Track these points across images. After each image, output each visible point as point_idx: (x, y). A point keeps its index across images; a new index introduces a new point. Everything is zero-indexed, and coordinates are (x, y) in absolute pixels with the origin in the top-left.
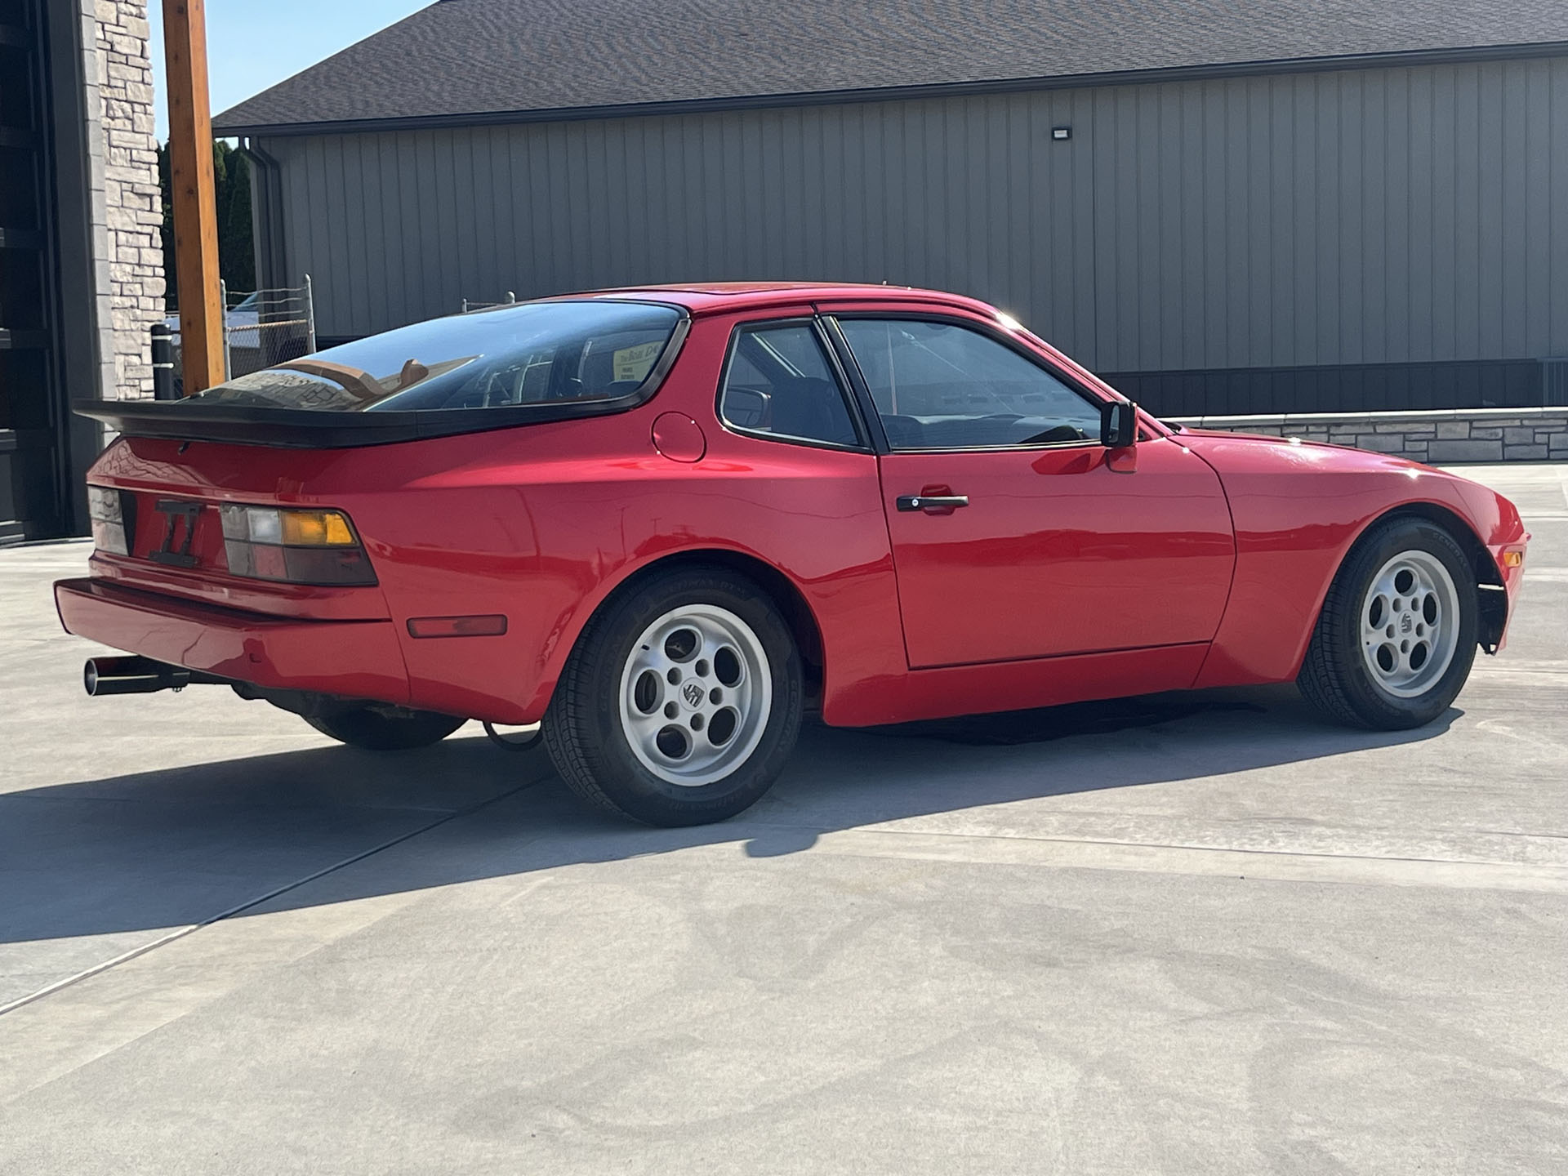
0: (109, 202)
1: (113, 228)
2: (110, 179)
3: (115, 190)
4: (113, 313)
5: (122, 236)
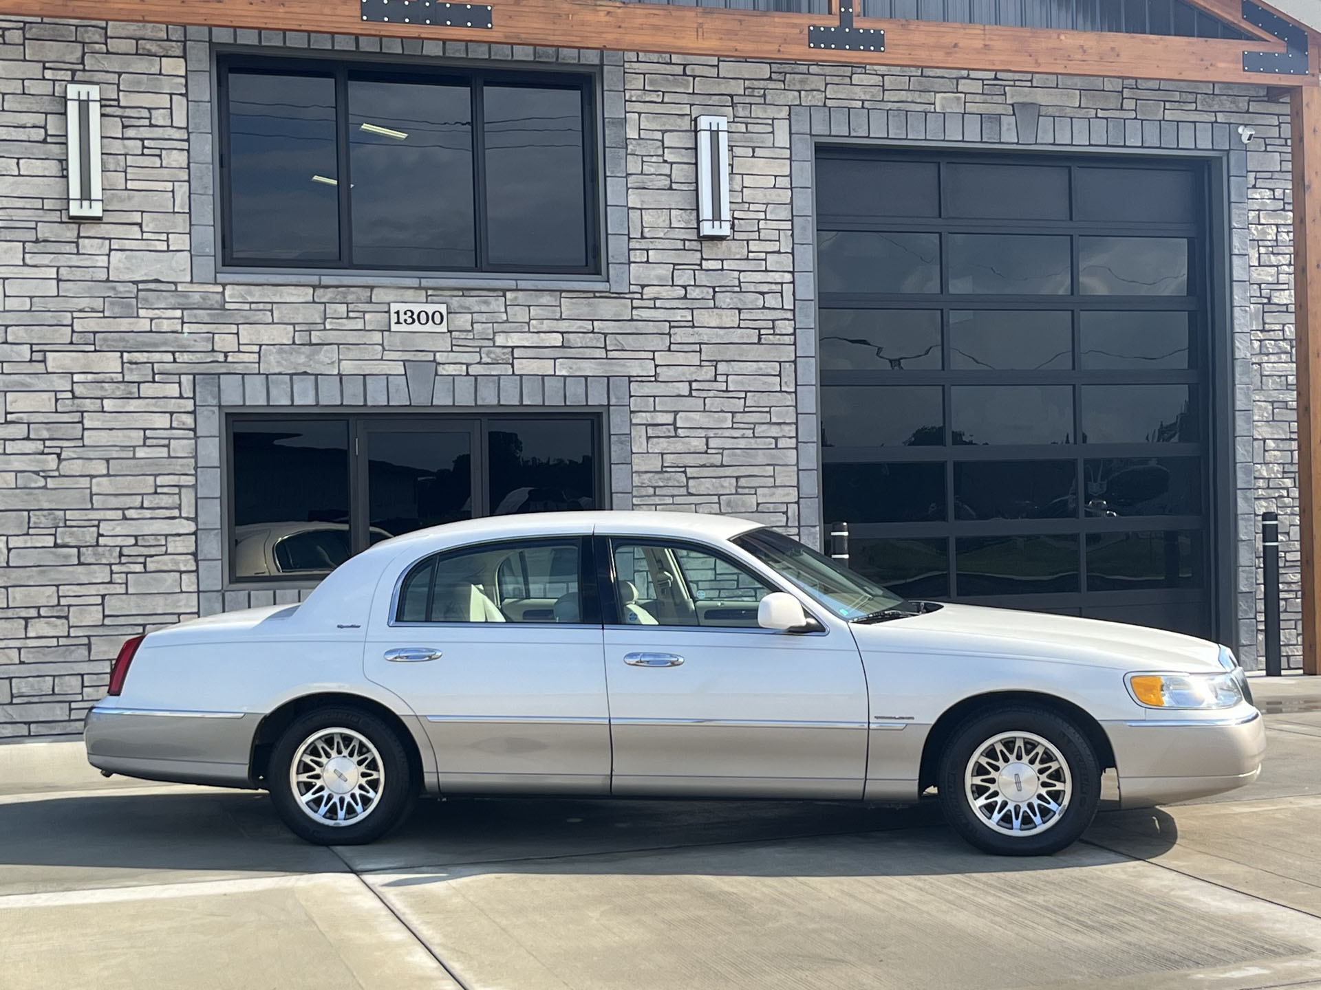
0: (1256, 418)
1: (1260, 437)
2: (1259, 401)
3: (1266, 408)
4: (1257, 502)
5: (1271, 444)
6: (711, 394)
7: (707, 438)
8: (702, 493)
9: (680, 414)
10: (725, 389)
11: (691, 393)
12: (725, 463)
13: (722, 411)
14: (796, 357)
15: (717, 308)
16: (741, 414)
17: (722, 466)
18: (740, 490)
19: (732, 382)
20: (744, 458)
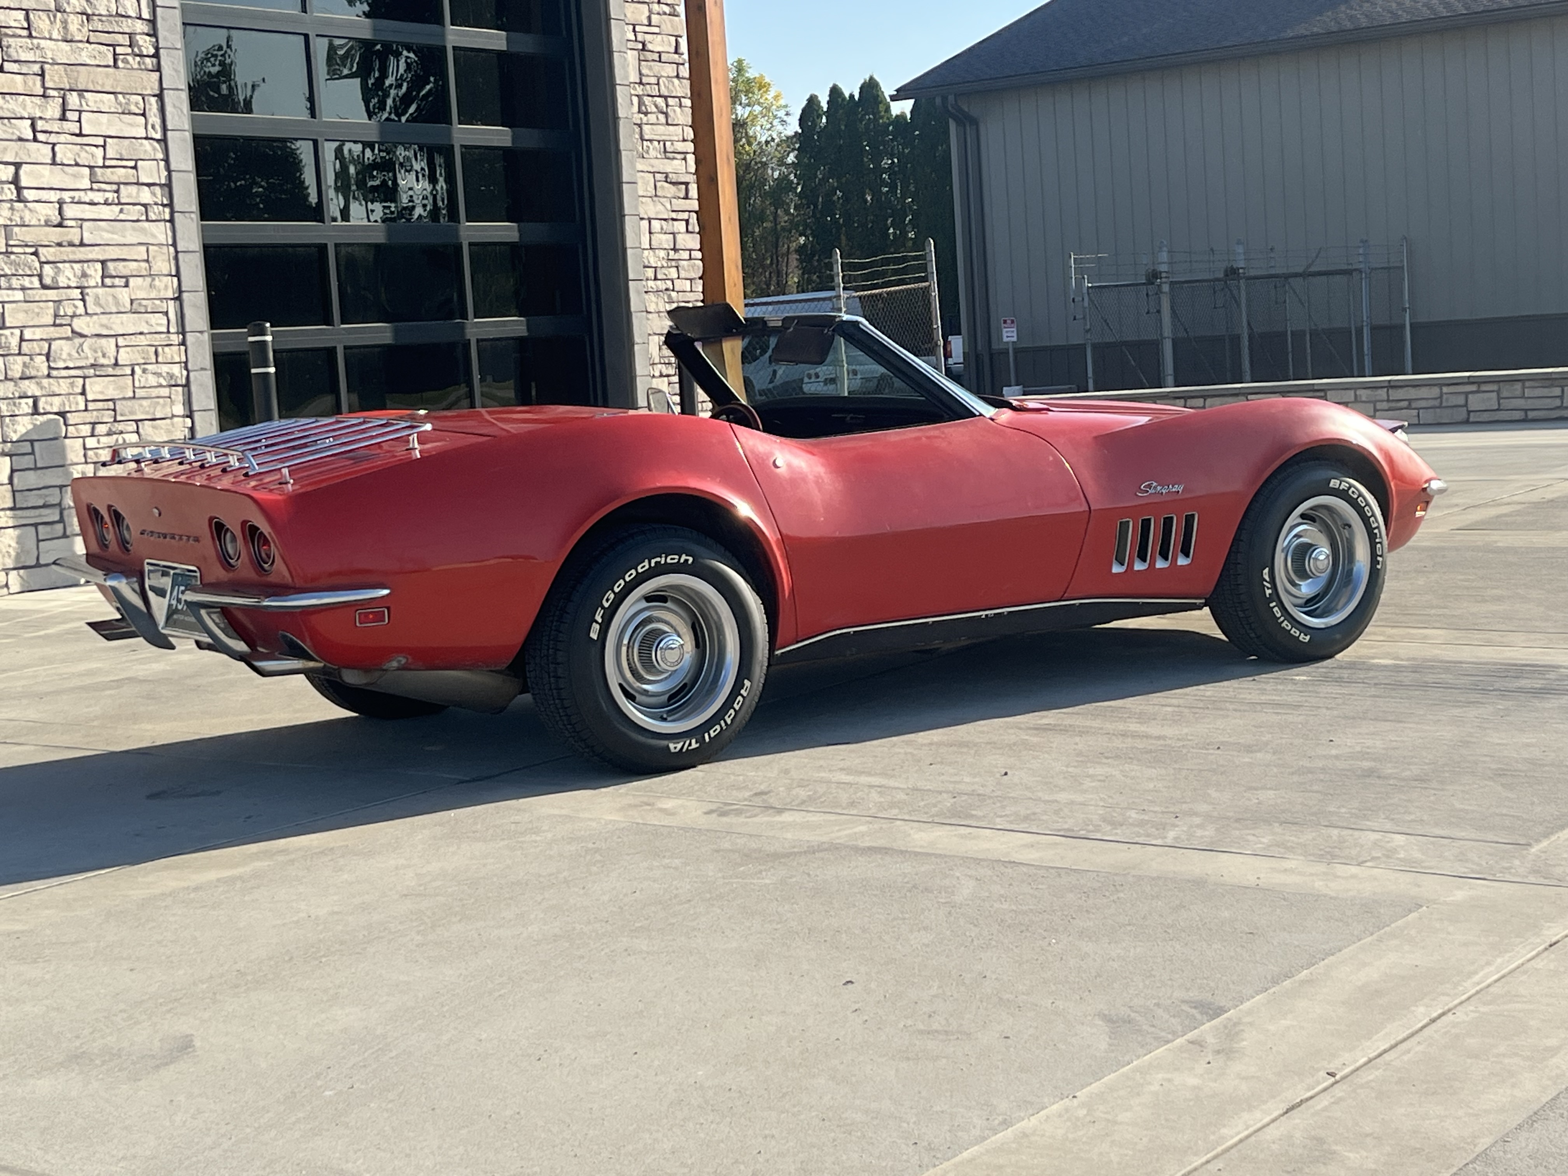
0: (641, 193)
1: (646, 217)
2: (642, 171)
3: (648, 181)
4: (646, 296)
5: (656, 225)
6: (62, 138)
7: (61, 203)
8: (61, 285)
9: (24, 165)
10: (78, 132)
11: (35, 136)
12: (86, 241)
13: (77, 165)
14: (162, 89)
15: (60, 11)
16: (101, 170)
17: (82, 244)
18: (108, 281)
19: (88, 121)
20: (110, 236)
